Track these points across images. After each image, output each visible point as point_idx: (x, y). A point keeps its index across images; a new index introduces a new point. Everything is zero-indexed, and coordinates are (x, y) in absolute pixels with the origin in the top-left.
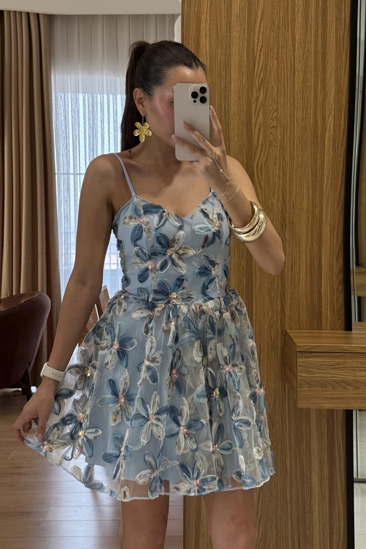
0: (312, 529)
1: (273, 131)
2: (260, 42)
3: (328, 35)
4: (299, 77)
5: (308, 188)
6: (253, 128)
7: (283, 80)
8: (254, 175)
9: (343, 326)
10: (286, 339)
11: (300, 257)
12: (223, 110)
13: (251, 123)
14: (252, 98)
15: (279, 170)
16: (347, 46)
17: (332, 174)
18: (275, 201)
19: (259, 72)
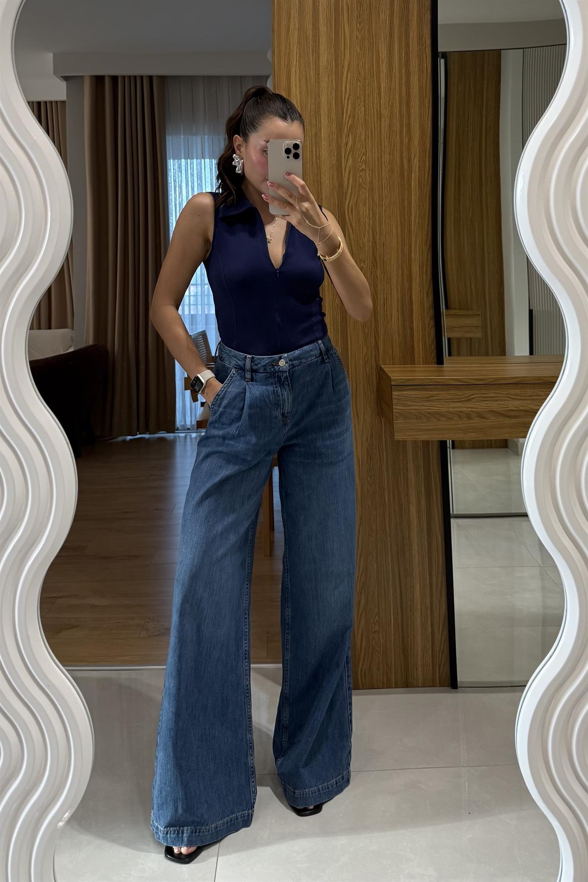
0: (411, 561)
1: (361, 174)
2: (348, 92)
3: (411, 84)
4: (385, 123)
5: (397, 228)
6: (344, 171)
7: (370, 126)
8: (345, 217)
9: (435, 360)
10: (381, 375)
11: (391, 294)
12: (314, 156)
13: (341, 167)
14: (342, 143)
15: (369, 210)
16: (430, 94)
17: (419, 213)
18: (366, 241)
19: (347, 119)
